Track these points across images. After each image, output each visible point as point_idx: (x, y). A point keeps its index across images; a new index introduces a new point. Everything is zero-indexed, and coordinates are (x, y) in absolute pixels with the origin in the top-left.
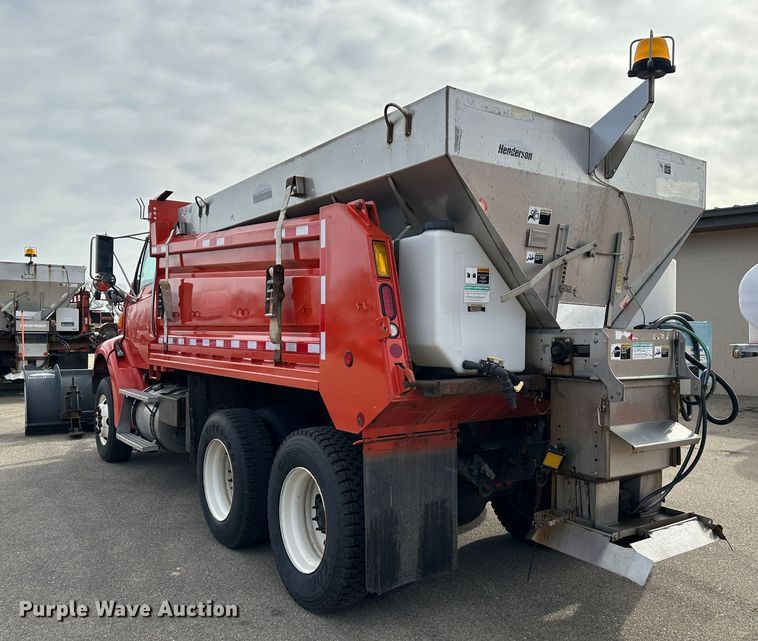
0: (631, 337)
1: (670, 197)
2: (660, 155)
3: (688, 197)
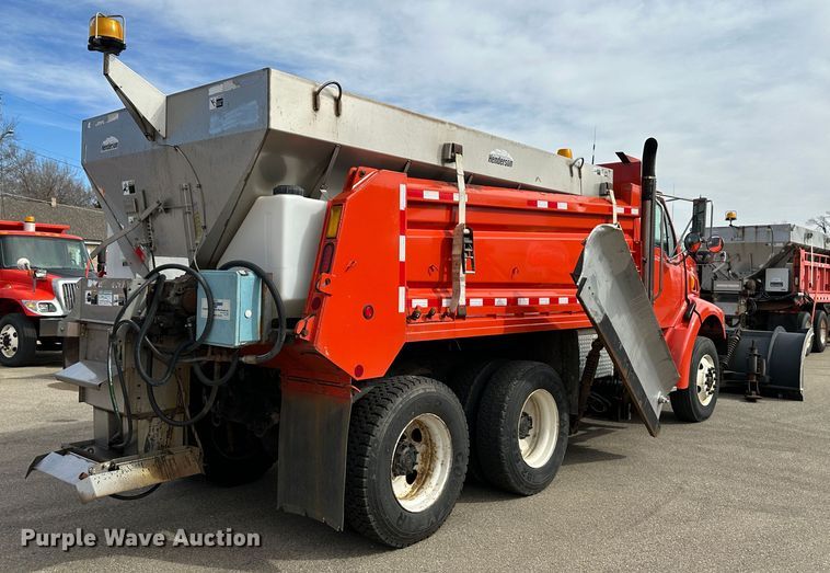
0: (97, 285)
1: (223, 131)
2: (212, 91)
3: (244, 123)
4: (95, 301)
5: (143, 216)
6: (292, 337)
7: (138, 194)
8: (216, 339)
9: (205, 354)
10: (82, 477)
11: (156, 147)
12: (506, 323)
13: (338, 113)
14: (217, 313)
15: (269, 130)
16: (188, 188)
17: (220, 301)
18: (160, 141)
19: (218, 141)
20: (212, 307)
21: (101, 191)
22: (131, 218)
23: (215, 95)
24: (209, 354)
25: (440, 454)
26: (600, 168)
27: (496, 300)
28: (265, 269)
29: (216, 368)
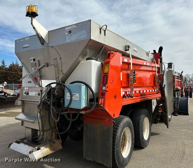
0: (29, 89)
1: (71, 41)
2: (66, 29)
3: (80, 38)
4: (28, 94)
5: (39, 68)
6: (98, 105)
7: (36, 61)
8: (73, 106)
9: (67, 111)
10: (30, 153)
11: (44, 47)
12: (141, 98)
13: (105, 35)
14: (73, 98)
15: (90, 39)
16: (56, 59)
17: (74, 94)
18: (45, 45)
19: (69, 44)
20: (71, 96)
21: (22, 60)
22: (33, 69)
23: (68, 30)
24: (69, 111)
25: (128, 139)
26: (152, 54)
27: (137, 91)
28: (88, 84)
29: (71, 115)
